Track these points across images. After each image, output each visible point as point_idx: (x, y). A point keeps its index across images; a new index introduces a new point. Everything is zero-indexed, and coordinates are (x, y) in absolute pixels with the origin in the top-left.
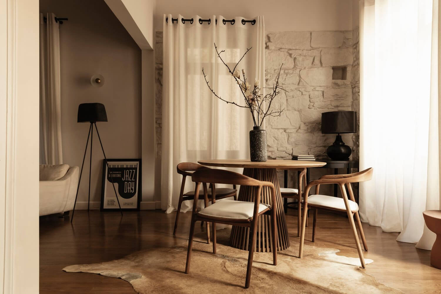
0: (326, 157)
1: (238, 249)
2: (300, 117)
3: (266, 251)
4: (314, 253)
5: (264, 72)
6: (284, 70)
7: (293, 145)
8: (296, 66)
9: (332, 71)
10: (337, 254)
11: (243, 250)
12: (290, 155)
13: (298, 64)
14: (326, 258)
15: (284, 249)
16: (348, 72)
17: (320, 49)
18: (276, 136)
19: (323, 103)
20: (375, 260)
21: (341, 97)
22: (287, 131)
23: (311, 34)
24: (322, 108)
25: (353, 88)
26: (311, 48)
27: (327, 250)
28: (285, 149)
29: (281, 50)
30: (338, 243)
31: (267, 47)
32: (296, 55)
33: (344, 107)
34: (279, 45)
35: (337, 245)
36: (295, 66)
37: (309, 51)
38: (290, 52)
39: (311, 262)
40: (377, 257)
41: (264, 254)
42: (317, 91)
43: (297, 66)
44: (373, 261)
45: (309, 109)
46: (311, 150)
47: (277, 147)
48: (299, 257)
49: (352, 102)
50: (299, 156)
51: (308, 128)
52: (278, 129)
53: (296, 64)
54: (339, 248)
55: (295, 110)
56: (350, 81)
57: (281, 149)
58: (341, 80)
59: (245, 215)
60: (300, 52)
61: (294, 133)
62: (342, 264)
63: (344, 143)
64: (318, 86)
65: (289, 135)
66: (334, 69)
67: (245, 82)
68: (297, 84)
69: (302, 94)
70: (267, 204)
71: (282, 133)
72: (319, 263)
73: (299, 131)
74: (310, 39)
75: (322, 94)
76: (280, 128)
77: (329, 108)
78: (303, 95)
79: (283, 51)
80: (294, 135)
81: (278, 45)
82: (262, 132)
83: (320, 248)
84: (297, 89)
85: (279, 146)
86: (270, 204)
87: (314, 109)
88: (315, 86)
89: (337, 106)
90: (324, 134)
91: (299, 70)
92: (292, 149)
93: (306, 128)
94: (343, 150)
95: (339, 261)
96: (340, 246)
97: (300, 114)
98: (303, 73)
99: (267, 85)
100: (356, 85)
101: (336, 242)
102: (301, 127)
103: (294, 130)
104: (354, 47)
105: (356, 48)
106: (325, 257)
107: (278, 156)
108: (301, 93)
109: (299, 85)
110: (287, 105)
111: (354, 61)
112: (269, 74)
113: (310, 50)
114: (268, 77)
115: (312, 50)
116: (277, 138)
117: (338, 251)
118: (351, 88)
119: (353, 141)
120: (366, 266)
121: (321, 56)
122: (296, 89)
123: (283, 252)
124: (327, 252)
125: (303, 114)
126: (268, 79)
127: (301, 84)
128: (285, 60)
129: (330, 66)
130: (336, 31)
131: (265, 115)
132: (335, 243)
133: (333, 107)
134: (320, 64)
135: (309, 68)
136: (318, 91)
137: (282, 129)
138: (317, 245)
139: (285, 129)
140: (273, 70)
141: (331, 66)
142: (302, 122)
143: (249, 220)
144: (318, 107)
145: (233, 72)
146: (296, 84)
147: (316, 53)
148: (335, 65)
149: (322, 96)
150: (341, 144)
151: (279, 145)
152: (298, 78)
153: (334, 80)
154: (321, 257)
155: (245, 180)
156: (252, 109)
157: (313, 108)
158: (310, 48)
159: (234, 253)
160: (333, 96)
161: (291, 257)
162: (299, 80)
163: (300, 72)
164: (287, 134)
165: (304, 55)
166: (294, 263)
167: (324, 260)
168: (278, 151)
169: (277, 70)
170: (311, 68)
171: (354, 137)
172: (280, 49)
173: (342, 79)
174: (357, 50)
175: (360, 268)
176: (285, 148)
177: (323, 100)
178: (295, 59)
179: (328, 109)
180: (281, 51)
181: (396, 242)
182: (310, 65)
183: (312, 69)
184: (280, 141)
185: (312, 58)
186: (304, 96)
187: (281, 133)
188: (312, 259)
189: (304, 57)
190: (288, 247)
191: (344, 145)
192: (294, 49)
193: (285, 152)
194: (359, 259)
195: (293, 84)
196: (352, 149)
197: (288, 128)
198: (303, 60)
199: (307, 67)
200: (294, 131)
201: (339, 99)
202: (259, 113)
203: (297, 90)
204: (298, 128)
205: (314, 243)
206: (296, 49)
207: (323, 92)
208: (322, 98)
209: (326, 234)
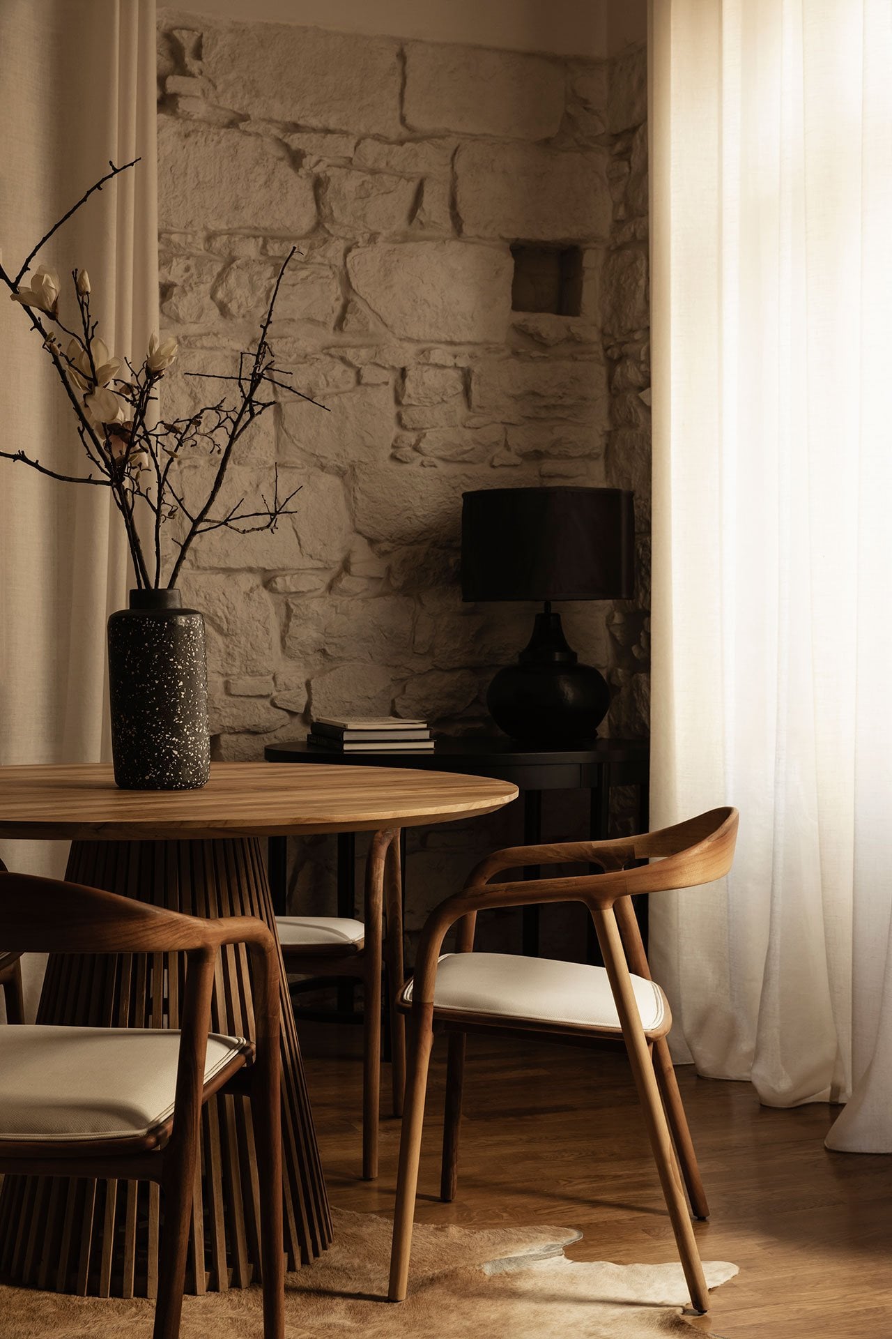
0: (480, 725)
1: (53, 1295)
2: (349, 508)
3: (213, 1287)
4: (462, 1263)
5: (154, 246)
6: (261, 240)
7: (311, 659)
8: (327, 225)
9: (509, 264)
10: (572, 1252)
11: (83, 1295)
12: (297, 720)
13: (336, 214)
14: (524, 1285)
15: (305, 1261)
16: (587, 273)
17: (452, 142)
18: (220, 614)
19: (468, 434)
20: (746, 1265)
21: (554, 407)
22: (279, 583)
23: (402, 57)
24: (464, 462)
25: (613, 363)
26: (405, 133)
27: (519, 1241)
28: (269, 688)
29: (242, 125)
30: (568, 1190)
31: (167, 102)
32: (327, 161)
33: (569, 458)
34: (233, 96)
35: (564, 1206)
36: (319, 225)
37: (396, 148)
38: (296, 141)
39: (453, 1317)
40: (751, 1245)
41: (205, 1306)
42: (436, 366)
43: (333, 221)
44: (734, 1270)
45: (393, 465)
46: (408, 690)
47: (227, 675)
48: (392, 1298)
49: (609, 434)
50: (349, 727)
51: (389, 569)
52: (228, 571)
53: (326, 211)
54: (575, 1221)
55: (323, 468)
56: (599, 325)
57: (244, 684)
58: (555, 317)
59: (131, 1116)
60: (345, 147)
61: (316, 594)
62: (600, 1308)
63: (574, 655)
64: (440, 342)
65: (287, 605)
66: (521, 251)
67: (88, 342)
68: (332, 324)
69: (359, 382)
70: (232, 1032)
71: (255, 595)
72: (494, 1316)
73: (345, 583)
74: (399, 80)
75: (460, 387)
76: (244, 565)
77: (495, 463)
78: (359, 388)
79: (258, 135)
80: (316, 606)
81: (229, 95)
82: (182, 620)
83: (486, 1233)
84: (333, 351)
85: (235, 670)
86: (247, 1036)
87: (422, 465)
88: (425, 341)
89: (536, 451)
90: (470, 605)
91: (341, 245)
92: (308, 684)
93: (377, 569)
94: (569, 692)
95: (583, 1290)
96: (581, 1209)
97: (349, 491)
98: (365, 266)
99: (166, 320)
100: (629, 348)
101: (559, 1190)
102: (353, 560)
103: (314, 578)
104: (619, 147)
105: (625, 155)
106: (514, 1276)
107: (227, 722)
108: (351, 374)
109: (341, 329)
110: (278, 438)
111: (617, 222)
112: (177, 256)
113: (402, 143)
114: (176, 273)
115: (408, 145)
116: (225, 626)
117: (575, 1236)
118: (602, 358)
119: (612, 636)
120: (710, 1301)
121: (455, 178)
122: (326, 350)
123: (300, 1278)
124: (521, 1251)
125: (363, 492)
126: (173, 285)
127: (352, 322)
128: (267, 184)
129: (502, 238)
130: (529, 55)
131: (196, 523)
132: (552, 1196)
133: (518, 460)
134: (448, 224)
135: (395, 242)
136: (443, 367)
137: (250, 570)
138: (465, 1219)
139: (265, 570)
140: (202, 234)
141: (506, 235)
142: (359, 538)
143: (152, 1140)
144: (441, 453)
145: (18, 279)
146: (324, 324)
147: (428, 160)
148: (523, 233)
149: (460, 398)
150: (557, 657)
151: (237, 663)
152: (336, 289)
153: (520, 317)
154: (499, 1284)
155: (133, 926)
156: (123, 493)
157: (412, 460)
158: (395, 130)
159: (29, 1319)
160: (515, 398)
161: (351, 1302)
162: (342, 301)
163: (345, 256)
164: (281, 597)
165: (369, 164)
166: (369, 1333)
167: (515, 1295)
168: (230, 698)
169: (225, 238)
170: (406, 238)
171: (618, 619)
172: (236, 121)
173: (560, 312)
174: (630, 168)
175: (685, 1311)
176: (269, 678)
177: (469, 418)
178: (319, 185)
179: (493, 467)
180: (245, 133)
181: (824, 1156)
182: (400, 223)
183: (410, 246)
184: (243, 640)
185: (412, 186)
186: (369, 389)
187: (248, 595)
188: (454, 1301)
189: (368, 178)
190: (325, 1248)
191: (572, 667)
192: (314, 130)
193: (267, 703)
194: (678, 1268)
195: (311, 320)
196: (609, 676)
197: (283, 569)
198: (364, 195)
199: (385, 233)
200: (318, 582)
201: (543, 414)
202: (158, 512)
203: (331, 356)
204: (337, 568)
205: (452, 1207)
206: (328, 131)
207: (467, 375)
208: (460, 410)
209: (507, 1151)
